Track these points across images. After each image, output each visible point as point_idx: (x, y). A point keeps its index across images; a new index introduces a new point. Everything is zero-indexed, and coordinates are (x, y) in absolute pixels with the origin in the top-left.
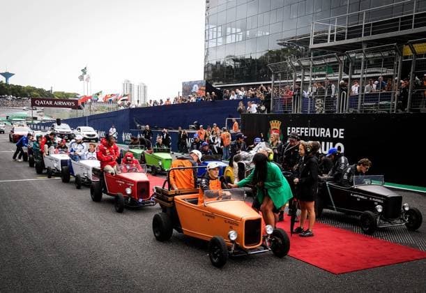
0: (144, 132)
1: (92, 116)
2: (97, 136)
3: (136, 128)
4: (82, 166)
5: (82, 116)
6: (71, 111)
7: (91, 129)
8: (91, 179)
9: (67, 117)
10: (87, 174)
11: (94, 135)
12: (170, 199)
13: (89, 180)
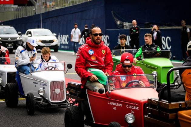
0: (129, 32)
1: (49, 12)
2: (56, 42)
3: (116, 26)
4: (37, 81)
5: (33, 14)
6: (17, 10)
7: (48, 31)
8: (51, 101)
9: (11, 18)
10: (44, 92)
11: (52, 41)
12: (171, 115)
13: (47, 101)
